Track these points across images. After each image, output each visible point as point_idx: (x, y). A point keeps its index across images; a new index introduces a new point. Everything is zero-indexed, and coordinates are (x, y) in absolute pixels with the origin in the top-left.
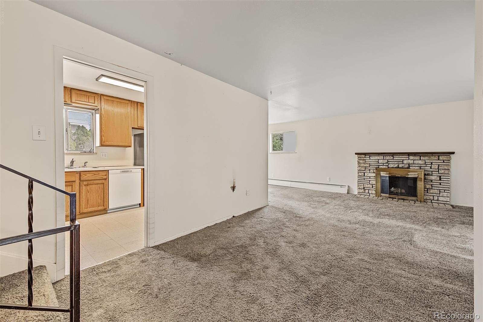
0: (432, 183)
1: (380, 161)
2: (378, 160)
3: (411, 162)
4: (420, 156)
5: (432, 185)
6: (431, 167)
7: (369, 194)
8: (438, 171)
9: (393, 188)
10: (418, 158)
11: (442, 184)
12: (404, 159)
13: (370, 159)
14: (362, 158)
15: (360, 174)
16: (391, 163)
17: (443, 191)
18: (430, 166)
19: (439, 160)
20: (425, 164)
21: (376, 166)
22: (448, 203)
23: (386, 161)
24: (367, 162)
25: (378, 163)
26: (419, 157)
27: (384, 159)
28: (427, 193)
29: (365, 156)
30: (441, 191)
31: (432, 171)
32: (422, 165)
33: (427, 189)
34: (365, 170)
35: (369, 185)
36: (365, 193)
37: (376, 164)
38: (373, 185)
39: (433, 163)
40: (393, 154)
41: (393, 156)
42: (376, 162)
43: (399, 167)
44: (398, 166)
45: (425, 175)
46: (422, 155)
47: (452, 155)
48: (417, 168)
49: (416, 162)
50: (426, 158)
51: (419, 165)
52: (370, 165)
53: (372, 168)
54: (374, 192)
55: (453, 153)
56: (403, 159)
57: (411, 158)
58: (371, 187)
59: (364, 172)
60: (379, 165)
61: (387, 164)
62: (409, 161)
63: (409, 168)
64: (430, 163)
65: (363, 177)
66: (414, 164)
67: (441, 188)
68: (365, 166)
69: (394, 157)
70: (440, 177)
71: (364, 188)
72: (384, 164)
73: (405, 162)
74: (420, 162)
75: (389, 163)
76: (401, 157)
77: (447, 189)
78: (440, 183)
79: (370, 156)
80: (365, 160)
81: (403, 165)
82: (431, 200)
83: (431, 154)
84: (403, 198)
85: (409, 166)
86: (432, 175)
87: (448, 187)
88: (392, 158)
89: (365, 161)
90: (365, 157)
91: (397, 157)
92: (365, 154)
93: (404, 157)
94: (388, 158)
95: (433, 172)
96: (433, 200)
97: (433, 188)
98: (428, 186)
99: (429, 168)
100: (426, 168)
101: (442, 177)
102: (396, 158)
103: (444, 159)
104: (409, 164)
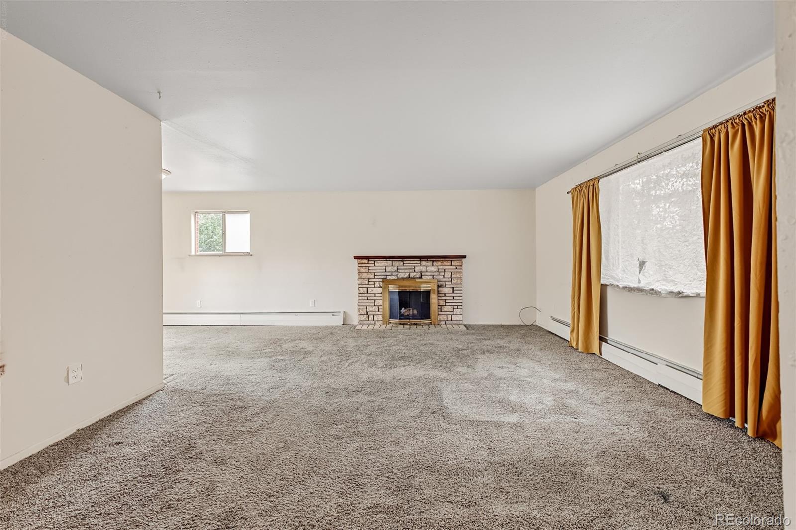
0: (445, 298)
1: (388, 269)
2: (386, 267)
3: (423, 269)
4: (433, 261)
5: (445, 300)
6: (444, 276)
7: (373, 322)
8: (451, 281)
9: (403, 308)
10: (430, 263)
11: (455, 298)
12: (416, 265)
13: (374, 266)
14: (364, 265)
15: (362, 291)
16: (401, 271)
17: (456, 307)
18: (443, 274)
19: (451, 265)
20: (438, 272)
21: (383, 277)
22: (461, 322)
23: (395, 268)
24: (371, 271)
25: (385, 272)
26: (432, 262)
27: (392, 266)
28: (441, 311)
29: (368, 261)
30: (455, 307)
31: (445, 281)
32: (435, 274)
33: (441, 306)
34: (368, 284)
35: (374, 307)
36: (368, 321)
37: (383, 274)
38: (380, 307)
39: (446, 271)
40: (403, 258)
41: (403, 261)
42: (382, 271)
43: (411, 277)
44: (409, 275)
45: (439, 287)
46: (434, 259)
47: (463, 259)
48: (431, 277)
49: (429, 269)
50: (439, 264)
51: (432, 274)
52: (375, 275)
53: (377, 280)
54: (380, 318)
55: (464, 257)
56: (414, 265)
57: (424, 263)
58: (377, 310)
59: (367, 286)
60: (386, 275)
61: (397, 274)
62: (422, 267)
63: (421, 278)
64: (443, 271)
65: (365, 295)
66: (426, 272)
67: (454, 304)
68: (368, 277)
69: (405, 262)
70: (453, 288)
71: (367, 312)
72: (393, 274)
73: (417, 269)
74: (434, 269)
75: (398, 271)
76: (412, 262)
77: (460, 304)
78: (453, 297)
79: (374, 261)
80: (368, 267)
81: (415, 274)
82: (445, 321)
83: (443, 258)
84: (415, 322)
85: (422, 275)
86: (445, 287)
87: (461, 301)
88: (402, 263)
89: (368, 269)
90: (368, 263)
91: (408, 262)
92: (368, 258)
93: (416, 262)
94: (397, 263)
95: (447, 283)
96: (447, 321)
97: (447, 304)
98: (442, 303)
99: (442, 277)
100: (439, 277)
101: (455, 289)
102: (409, 263)
103: (457, 264)
104: (421, 272)
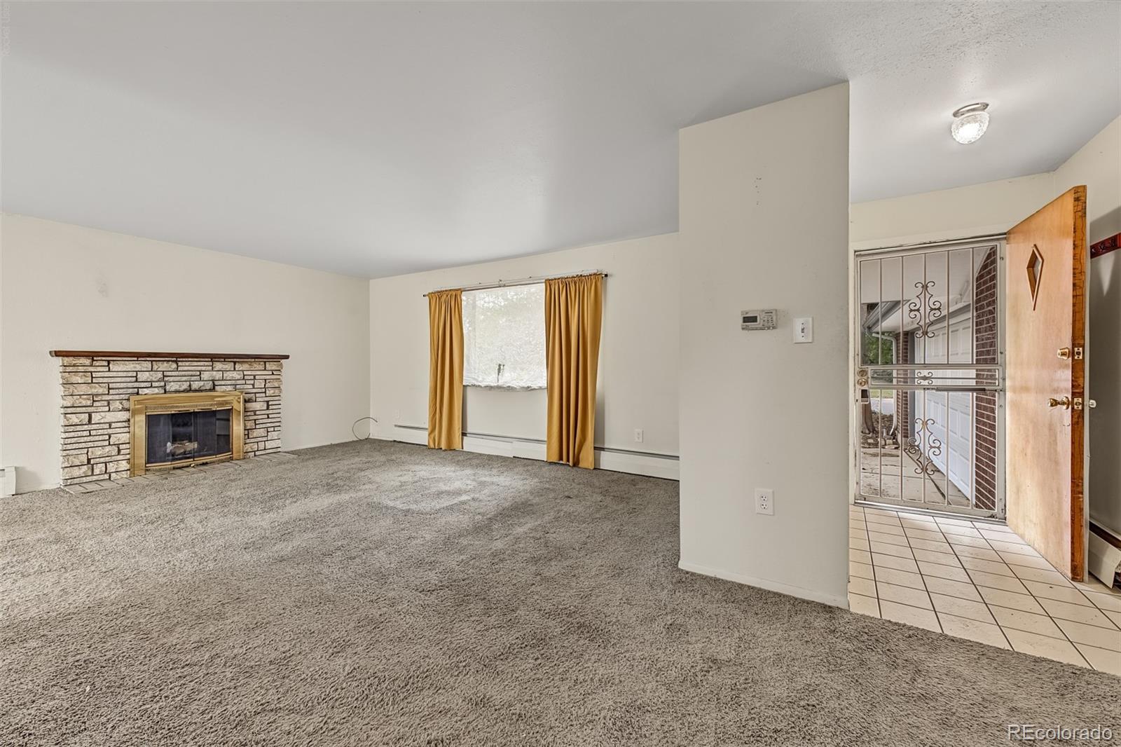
0: (255, 417)
1: (142, 376)
2: (136, 371)
3: (218, 375)
4: (235, 363)
5: (255, 420)
6: (253, 385)
7: (106, 476)
8: (265, 392)
9: (169, 444)
10: (229, 366)
11: (270, 416)
12: (203, 368)
13: (109, 371)
14: (81, 369)
15: (74, 419)
16: (171, 379)
17: (272, 429)
18: (252, 382)
19: (265, 370)
20: (244, 379)
21: (130, 391)
22: (279, 450)
23: (160, 375)
24: (101, 380)
25: (136, 381)
26: (233, 364)
27: (152, 371)
28: (248, 438)
29: (93, 360)
30: (269, 430)
31: (255, 393)
32: (239, 382)
33: (248, 430)
34: (92, 406)
35: (107, 449)
36: (92, 475)
37: (130, 385)
38: (121, 447)
39: (257, 377)
40: (177, 357)
41: (176, 362)
42: (128, 379)
43: (193, 389)
44: (190, 386)
45: (246, 401)
46: (238, 360)
47: (283, 361)
48: (230, 388)
49: (228, 375)
50: (246, 366)
51: (233, 382)
52: (109, 389)
53: (117, 397)
54: (124, 465)
55: (287, 357)
56: (199, 368)
57: (218, 366)
58: (115, 452)
59: (90, 410)
60: (138, 388)
61: (162, 384)
62: (215, 372)
63: (213, 389)
64: (252, 377)
65: (86, 427)
66: (223, 380)
67: (269, 425)
68: (94, 391)
69: (180, 364)
70: (268, 402)
71: (89, 460)
72: (154, 384)
73: (205, 376)
74: (236, 375)
75: (166, 379)
76: (196, 364)
77: (278, 424)
78: (268, 415)
79: (109, 362)
80: (91, 372)
81: (202, 383)
82: (255, 451)
84: (205, 461)
85: (214, 385)
86: (256, 401)
87: (278, 420)
88: (174, 366)
89: (92, 377)
90: (91, 366)
91: (187, 364)
92: (92, 355)
93: (203, 365)
94: (164, 366)
95: (257, 395)
96: (258, 450)
97: (257, 427)
98: (250, 425)
99: (251, 387)
100: (246, 386)
101: (270, 403)
102: (185, 366)
103: (273, 368)
104: (213, 381)
